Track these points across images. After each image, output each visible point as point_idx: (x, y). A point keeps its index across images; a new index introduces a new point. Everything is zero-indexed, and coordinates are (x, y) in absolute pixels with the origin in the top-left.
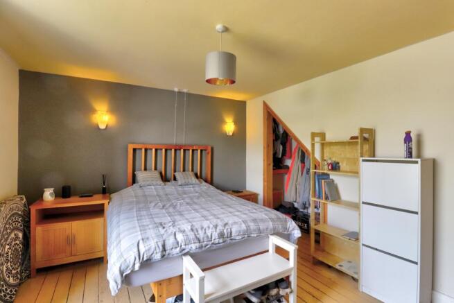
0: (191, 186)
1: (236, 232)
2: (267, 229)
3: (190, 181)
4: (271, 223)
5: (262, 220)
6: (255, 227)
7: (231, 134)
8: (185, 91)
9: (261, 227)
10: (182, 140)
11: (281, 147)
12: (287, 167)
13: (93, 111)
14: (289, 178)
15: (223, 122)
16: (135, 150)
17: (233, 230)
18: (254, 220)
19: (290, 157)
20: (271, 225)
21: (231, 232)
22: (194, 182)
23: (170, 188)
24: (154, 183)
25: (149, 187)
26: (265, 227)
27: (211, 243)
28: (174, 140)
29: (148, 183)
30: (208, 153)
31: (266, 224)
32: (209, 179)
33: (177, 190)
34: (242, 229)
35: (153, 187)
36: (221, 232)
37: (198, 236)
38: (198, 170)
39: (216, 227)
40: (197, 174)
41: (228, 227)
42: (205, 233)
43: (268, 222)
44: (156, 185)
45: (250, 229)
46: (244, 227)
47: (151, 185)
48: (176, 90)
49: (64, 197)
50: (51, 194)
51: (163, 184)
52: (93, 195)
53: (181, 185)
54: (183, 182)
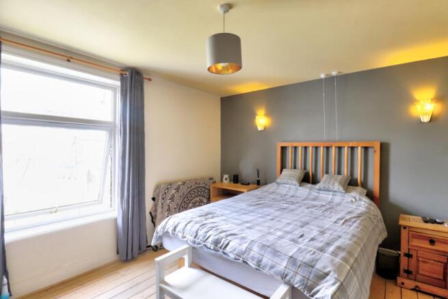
0: (331, 193)
1: (232, 246)
2: (272, 267)
3: (331, 187)
4: (284, 263)
5: (276, 253)
6: (257, 255)
8: (334, 73)
9: (265, 261)
10: (336, 135)
16: (283, 149)
17: (231, 244)
18: (265, 247)
20: (282, 265)
21: (228, 244)
22: (336, 189)
24: (289, 181)
25: (285, 185)
26: (270, 263)
27: (203, 243)
28: (324, 137)
29: (284, 181)
30: (375, 151)
31: (277, 260)
33: (309, 194)
34: (240, 248)
35: (288, 186)
36: (218, 239)
37: (199, 231)
38: (358, 175)
39: (221, 233)
40: (357, 180)
41: (229, 238)
42: (207, 232)
43: (283, 260)
44: (291, 184)
45: (249, 254)
46: (244, 247)
47: (287, 183)
48: (323, 76)
49: (234, 183)
50: (226, 179)
51: (298, 185)
52: (249, 184)
53: (320, 190)
54: (322, 187)
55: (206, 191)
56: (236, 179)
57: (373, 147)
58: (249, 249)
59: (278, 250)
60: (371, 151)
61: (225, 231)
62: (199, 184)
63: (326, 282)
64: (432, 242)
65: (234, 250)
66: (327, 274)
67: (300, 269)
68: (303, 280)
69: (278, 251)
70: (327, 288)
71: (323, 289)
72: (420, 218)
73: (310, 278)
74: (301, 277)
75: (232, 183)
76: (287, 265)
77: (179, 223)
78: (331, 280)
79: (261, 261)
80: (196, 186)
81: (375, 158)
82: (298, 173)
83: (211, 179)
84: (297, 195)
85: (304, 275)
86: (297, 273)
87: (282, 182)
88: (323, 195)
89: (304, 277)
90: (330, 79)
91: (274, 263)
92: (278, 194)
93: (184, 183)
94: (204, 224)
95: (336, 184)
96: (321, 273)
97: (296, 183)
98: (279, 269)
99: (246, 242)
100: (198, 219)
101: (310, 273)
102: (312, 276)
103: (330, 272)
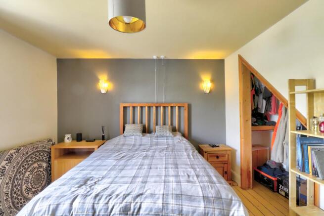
0: (165, 138)
1: (147, 209)
2: (194, 212)
3: (165, 134)
4: (202, 204)
5: (191, 198)
6: (176, 207)
7: (208, 92)
8: (162, 57)
9: (185, 209)
10: (163, 98)
11: (264, 102)
12: (274, 124)
13: (97, 80)
14: (275, 135)
15: (199, 80)
16: (125, 108)
17: (144, 207)
18: (179, 196)
19: (276, 112)
22: (168, 135)
23: (147, 139)
24: (134, 133)
25: (131, 137)
26: (191, 209)
28: (155, 99)
29: (130, 133)
30: (185, 109)
31: (195, 204)
32: (186, 132)
33: (152, 142)
34: (156, 207)
35: (133, 137)
36: (126, 206)
37: (96, 206)
38: (176, 124)
39: (125, 198)
40: (176, 127)
41: (138, 200)
42: (107, 203)
43: (200, 202)
44: (136, 136)
45: (167, 209)
46: (159, 203)
47: (133, 135)
48: (155, 57)
49: (77, 141)
50: (68, 138)
51: (142, 135)
52: (94, 140)
53: (157, 137)
54: (159, 134)
55: (45, 155)
56: (79, 138)
57: (183, 107)
58: (165, 205)
59: (191, 194)
60: (182, 109)
61: (128, 195)
62: (37, 148)
63: (234, 206)
64: (218, 157)
65: (151, 210)
66: (231, 200)
67: (215, 204)
68: (221, 212)
69: (192, 196)
70: (238, 211)
71: (236, 212)
72: (208, 145)
73: (224, 208)
74: (218, 210)
75: (75, 142)
76: (205, 204)
77: (58, 205)
78: (236, 203)
79: (182, 210)
80: (34, 150)
81: (185, 114)
82: (139, 127)
83: (50, 140)
84: (143, 143)
85: (219, 208)
86: (214, 208)
87: (128, 135)
88: (160, 140)
89: (220, 209)
90: (159, 60)
91: (194, 208)
92: (128, 145)
93: (18, 150)
94: (97, 195)
95: (168, 132)
96: (228, 201)
97: (140, 134)
98: (200, 211)
99: (158, 198)
100: (82, 191)
101: (223, 204)
102: (224, 205)
103: (232, 197)
